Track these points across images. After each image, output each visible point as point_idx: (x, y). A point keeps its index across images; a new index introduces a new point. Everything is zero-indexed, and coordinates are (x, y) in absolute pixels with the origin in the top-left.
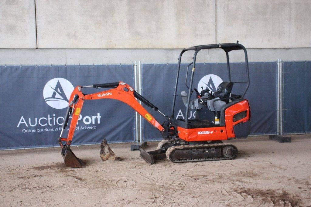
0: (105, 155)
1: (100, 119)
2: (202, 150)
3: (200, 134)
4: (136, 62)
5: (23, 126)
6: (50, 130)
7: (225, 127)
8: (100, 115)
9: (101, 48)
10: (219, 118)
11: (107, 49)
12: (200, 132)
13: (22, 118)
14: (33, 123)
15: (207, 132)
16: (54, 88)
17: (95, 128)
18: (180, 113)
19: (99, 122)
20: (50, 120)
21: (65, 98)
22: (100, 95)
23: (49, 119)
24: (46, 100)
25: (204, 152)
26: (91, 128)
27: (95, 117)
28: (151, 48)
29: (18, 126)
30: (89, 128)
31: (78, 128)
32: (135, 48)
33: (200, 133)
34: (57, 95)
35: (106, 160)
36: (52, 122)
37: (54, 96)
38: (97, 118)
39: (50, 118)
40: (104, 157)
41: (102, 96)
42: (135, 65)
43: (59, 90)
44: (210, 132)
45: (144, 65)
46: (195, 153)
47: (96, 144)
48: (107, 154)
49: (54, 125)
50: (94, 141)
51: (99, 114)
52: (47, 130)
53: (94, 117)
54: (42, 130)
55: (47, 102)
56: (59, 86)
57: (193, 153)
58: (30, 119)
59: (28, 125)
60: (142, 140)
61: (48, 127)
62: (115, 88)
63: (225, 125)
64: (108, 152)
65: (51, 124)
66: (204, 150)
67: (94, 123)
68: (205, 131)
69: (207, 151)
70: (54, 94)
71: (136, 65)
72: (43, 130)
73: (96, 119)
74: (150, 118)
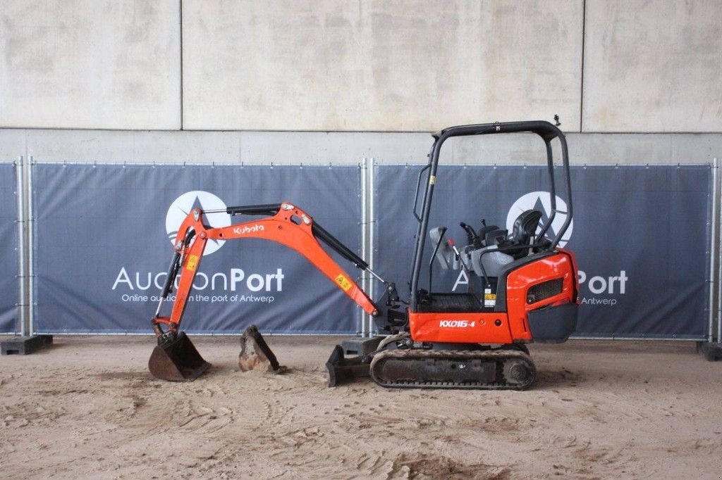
0: (246, 360)
1: (283, 280)
2: (449, 363)
3: (444, 326)
5: (123, 287)
7: (505, 314)
8: (282, 273)
9: (314, 129)
12: (444, 322)
13: (123, 271)
14: (144, 283)
15: (461, 324)
17: (270, 299)
18: (463, 276)
19: (279, 288)
22: (238, 229)
24: (170, 237)
25: (453, 367)
26: (263, 299)
27: (273, 276)
28: (425, 130)
29: (114, 288)
30: (257, 299)
31: (236, 298)
33: (446, 324)
38: (276, 280)
40: (245, 363)
41: (244, 232)
42: (364, 166)
44: (470, 323)
45: (380, 166)
46: (433, 369)
47: (273, 334)
48: (252, 357)
50: (269, 329)
51: (279, 271)
53: (269, 277)
57: (427, 367)
58: (138, 274)
59: (134, 287)
60: (373, 332)
62: (274, 215)
63: (505, 310)
66: (456, 363)
67: (268, 289)
68: (458, 320)
69: (461, 367)
71: (366, 168)
73: (274, 282)
74: (347, 284)
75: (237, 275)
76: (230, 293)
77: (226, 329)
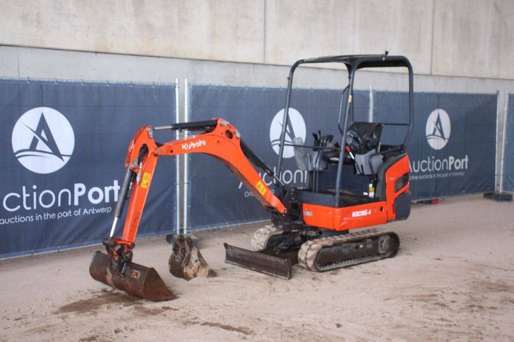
0: (191, 268)
3: (355, 216)
4: (179, 80)
6: (25, 219)
10: (375, 186)
11: (96, 53)
16: (35, 130)
20: (27, 198)
21: (56, 152)
23: (25, 195)
24: (17, 155)
26: (103, 210)
30: (98, 211)
32: (145, 54)
34: (41, 145)
35: (192, 277)
36: (30, 201)
37: (33, 147)
39: (27, 193)
41: (190, 148)
43: (43, 134)
44: (368, 211)
48: (196, 265)
49: (35, 207)
52: (20, 220)
53: (107, 189)
54: (10, 220)
55: (22, 161)
56: (43, 124)
60: (188, 229)
61: (22, 212)
64: (196, 261)
65: (28, 206)
70: (35, 142)
72: (12, 220)
73: (112, 193)
74: (264, 189)
75: (79, 189)
76: (73, 208)
77: (71, 243)
